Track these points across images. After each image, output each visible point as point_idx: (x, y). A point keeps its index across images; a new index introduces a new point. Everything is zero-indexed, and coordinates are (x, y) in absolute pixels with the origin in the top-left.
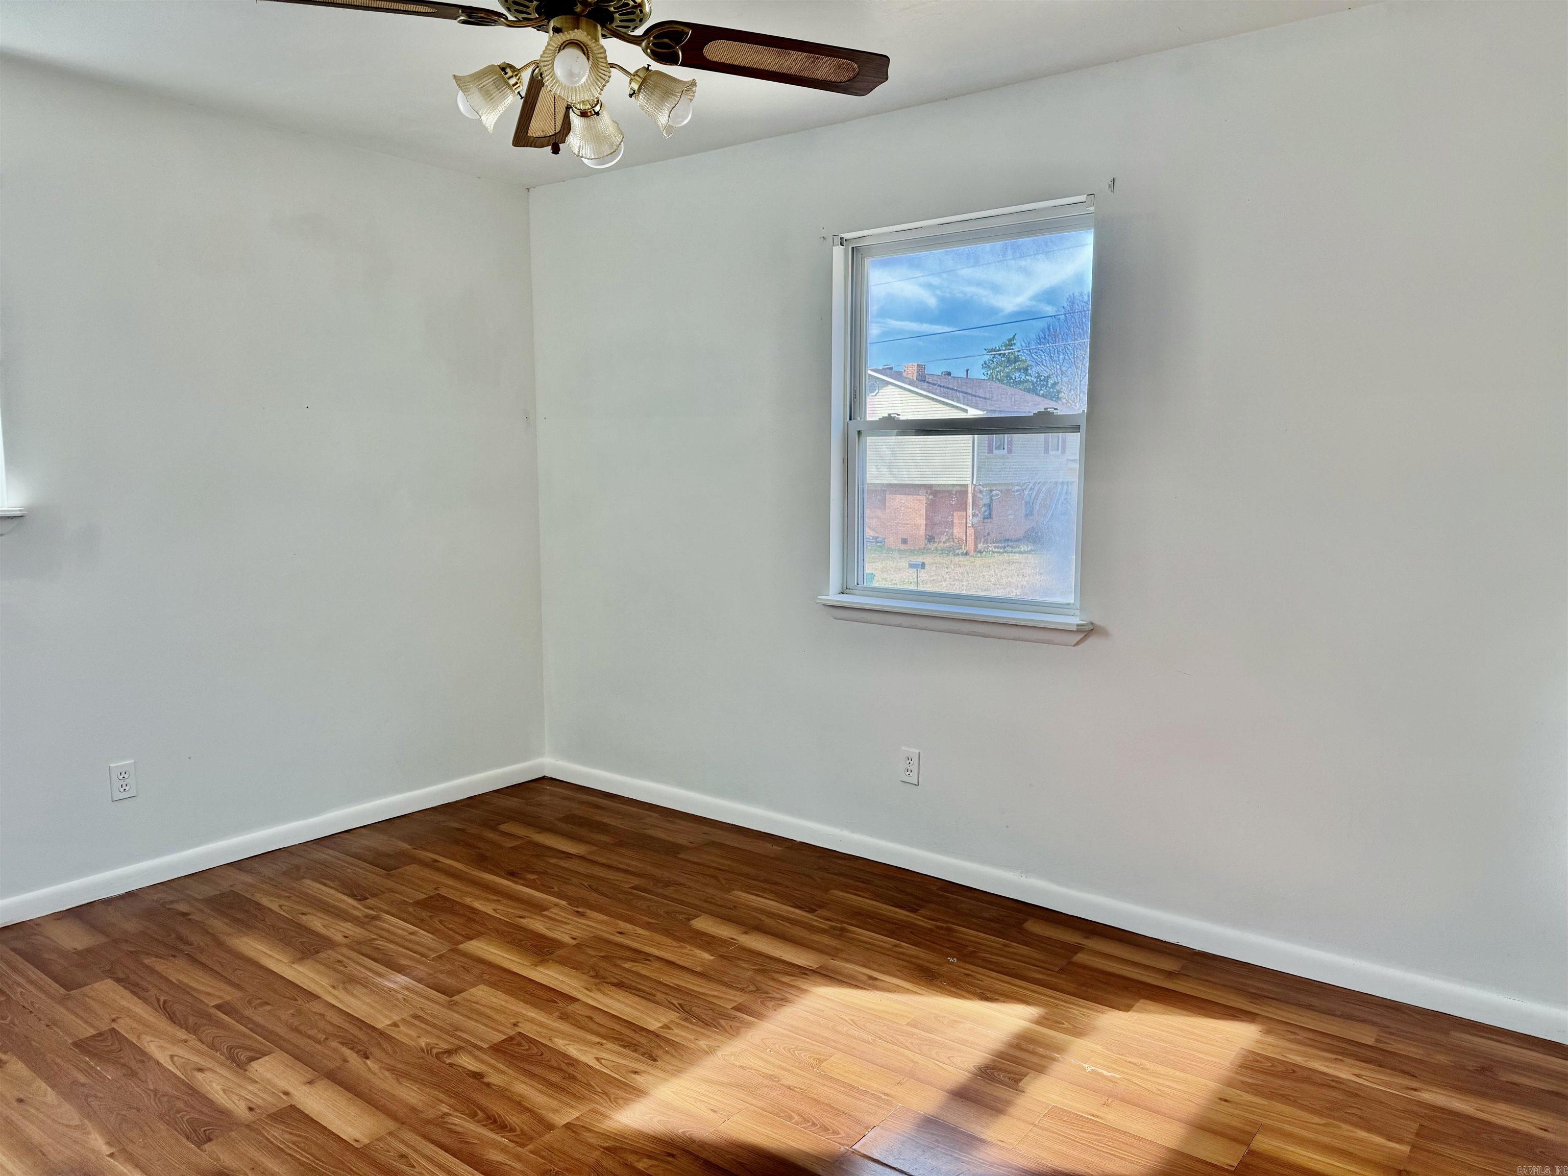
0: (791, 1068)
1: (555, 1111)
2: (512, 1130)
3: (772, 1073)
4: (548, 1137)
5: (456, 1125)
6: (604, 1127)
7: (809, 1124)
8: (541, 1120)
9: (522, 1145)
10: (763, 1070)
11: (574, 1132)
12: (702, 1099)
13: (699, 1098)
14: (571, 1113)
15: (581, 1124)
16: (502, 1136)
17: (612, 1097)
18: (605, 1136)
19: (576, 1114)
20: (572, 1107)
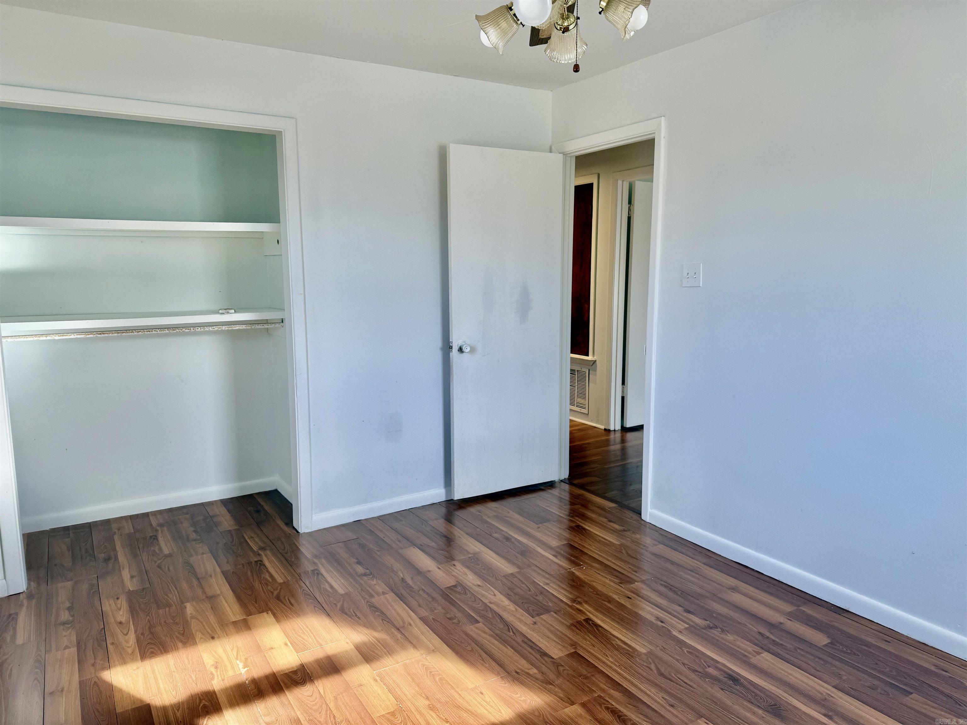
0: (415, 713)
1: (580, 716)
2: (607, 708)
3: (431, 712)
4: (585, 699)
5: (646, 721)
6: (551, 698)
7: (433, 673)
8: (589, 711)
9: (600, 697)
10: (434, 715)
11: (569, 699)
12: (485, 703)
13: (486, 704)
14: (570, 712)
15: (564, 703)
16: (613, 705)
17: (541, 718)
18: (550, 691)
19: (566, 710)
20: (569, 717)
